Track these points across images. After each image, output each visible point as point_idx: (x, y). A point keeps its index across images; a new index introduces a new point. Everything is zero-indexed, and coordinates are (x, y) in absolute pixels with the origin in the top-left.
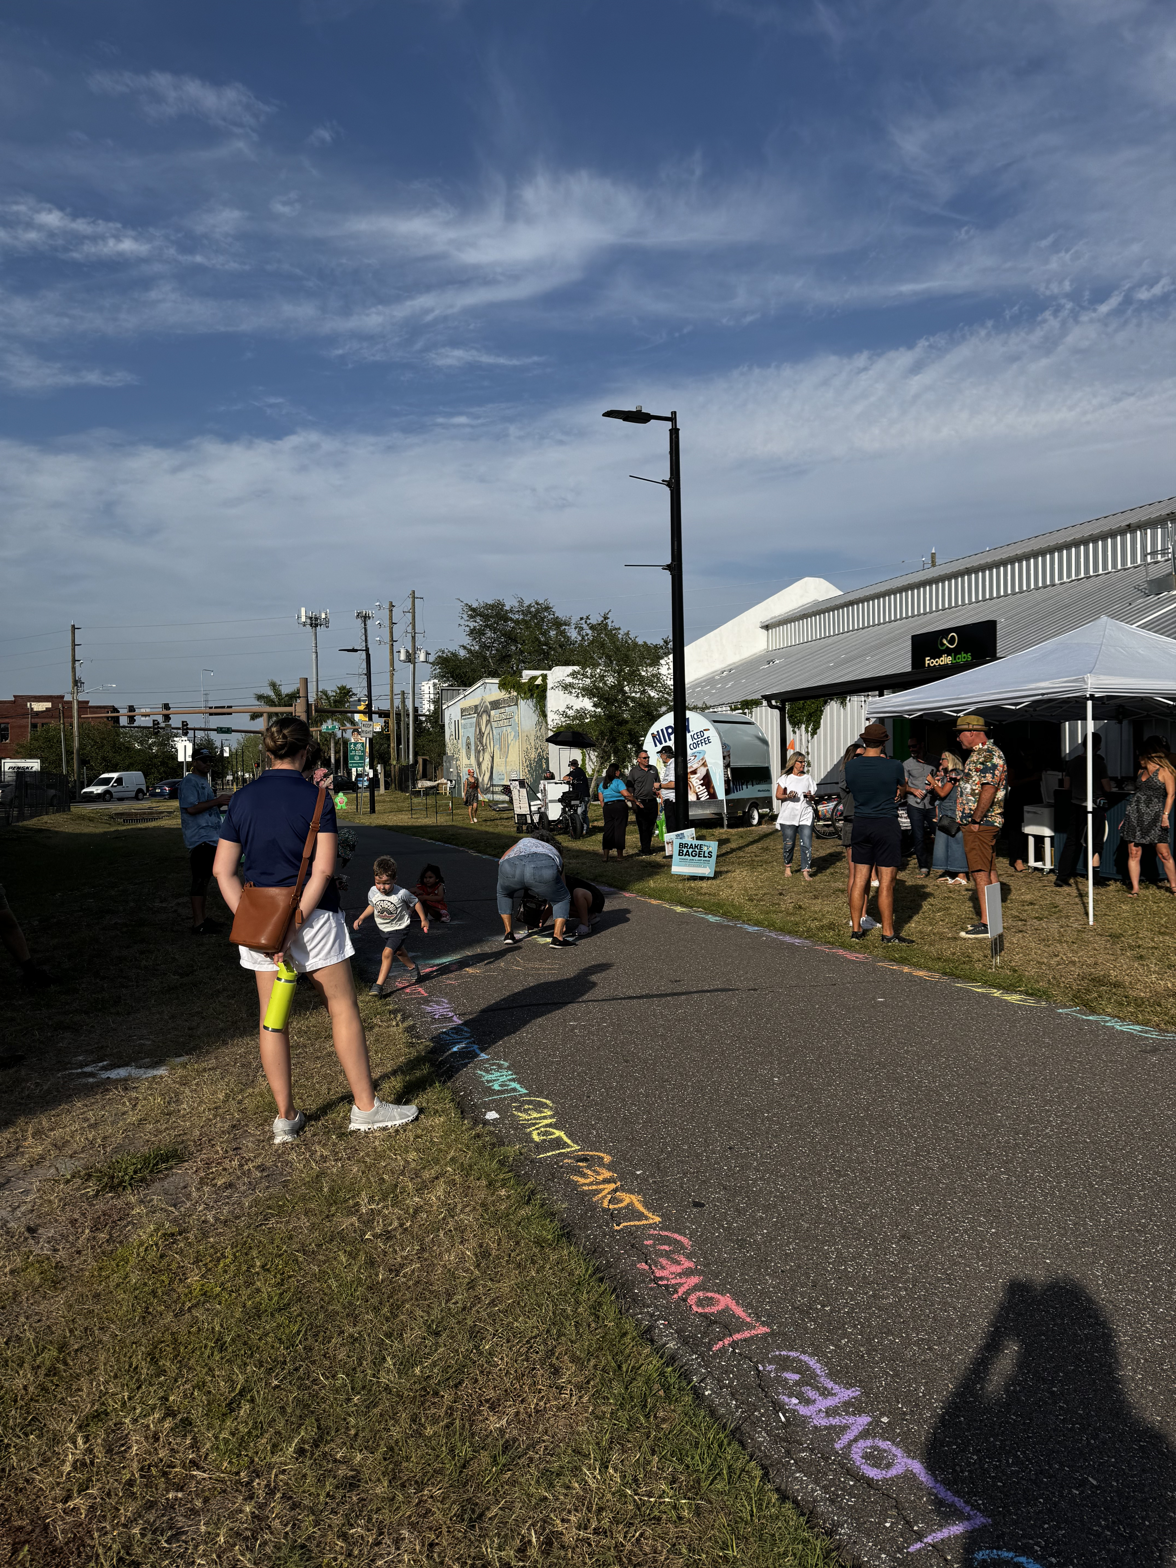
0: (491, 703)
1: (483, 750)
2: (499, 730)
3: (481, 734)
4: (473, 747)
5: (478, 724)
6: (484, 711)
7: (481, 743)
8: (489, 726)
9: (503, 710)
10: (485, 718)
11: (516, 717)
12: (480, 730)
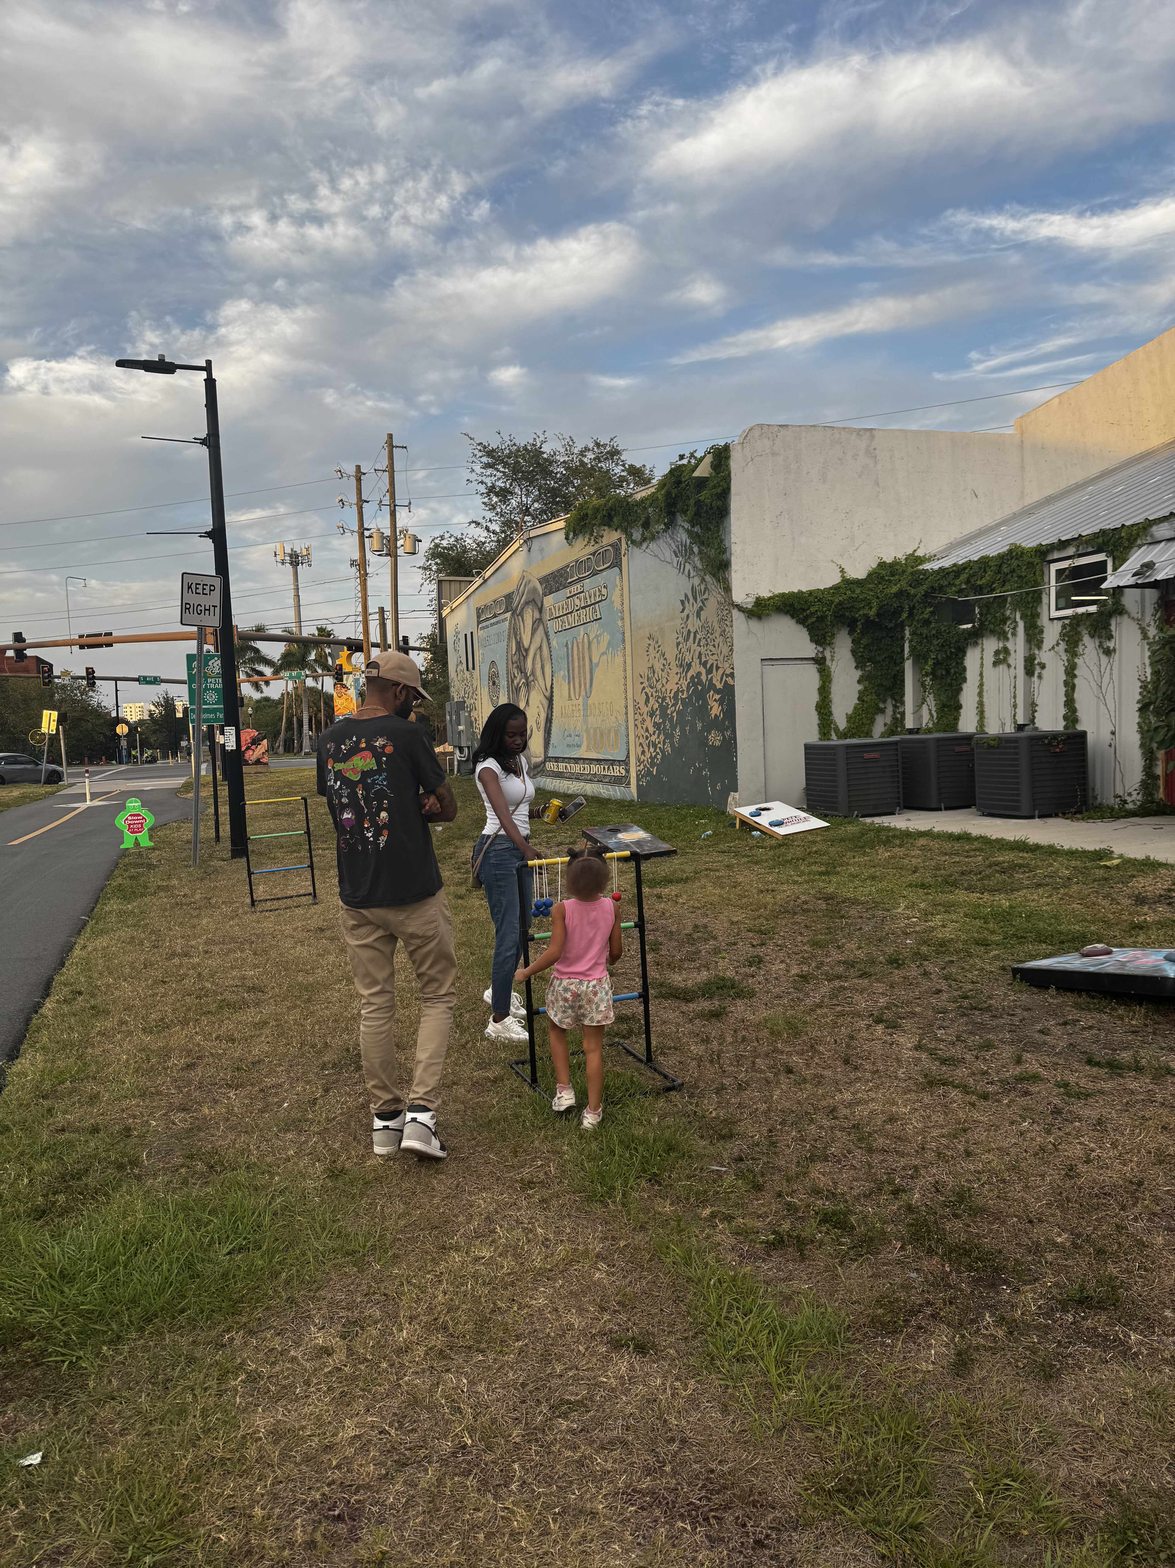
0: (543, 580)
1: (527, 684)
2: (567, 636)
3: (522, 651)
4: (503, 682)
5: (515, 632)
6: (527, 603)
7: (522, 670)
8: (540, 631)
9: (575, 589)
10: (529, 615)
11: (616, 597)
12: (519, 644)
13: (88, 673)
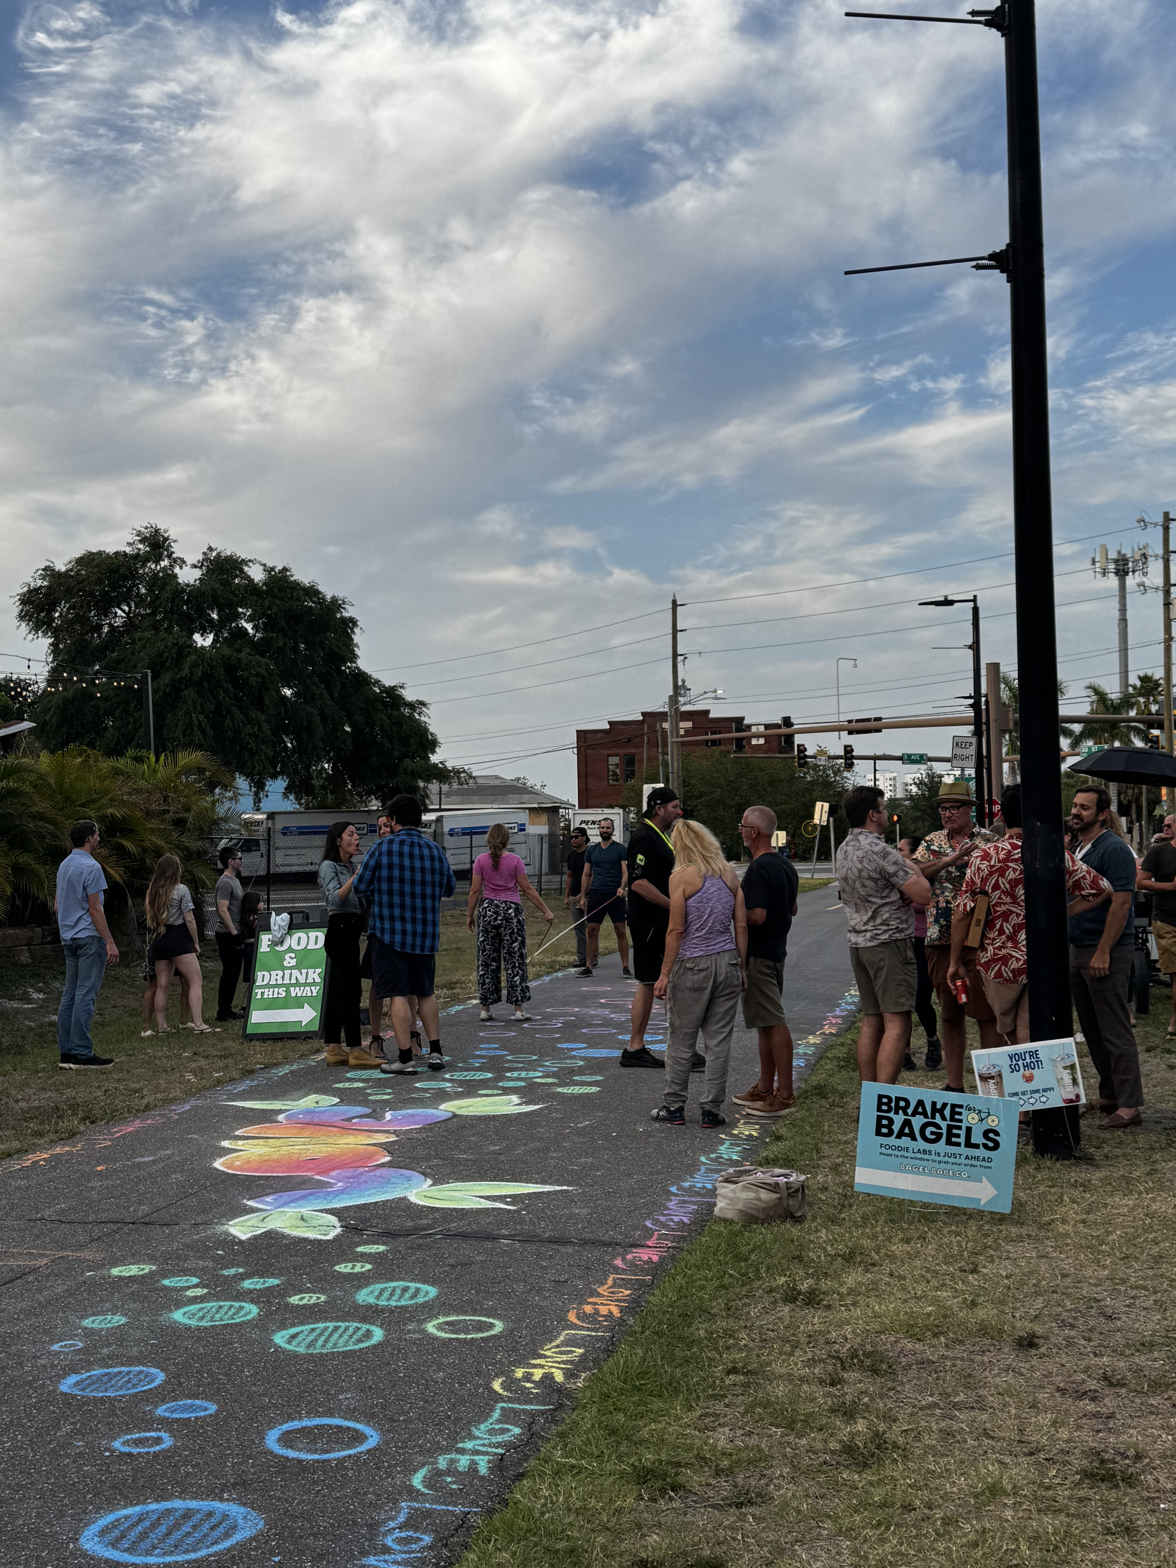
13: (846, 752)
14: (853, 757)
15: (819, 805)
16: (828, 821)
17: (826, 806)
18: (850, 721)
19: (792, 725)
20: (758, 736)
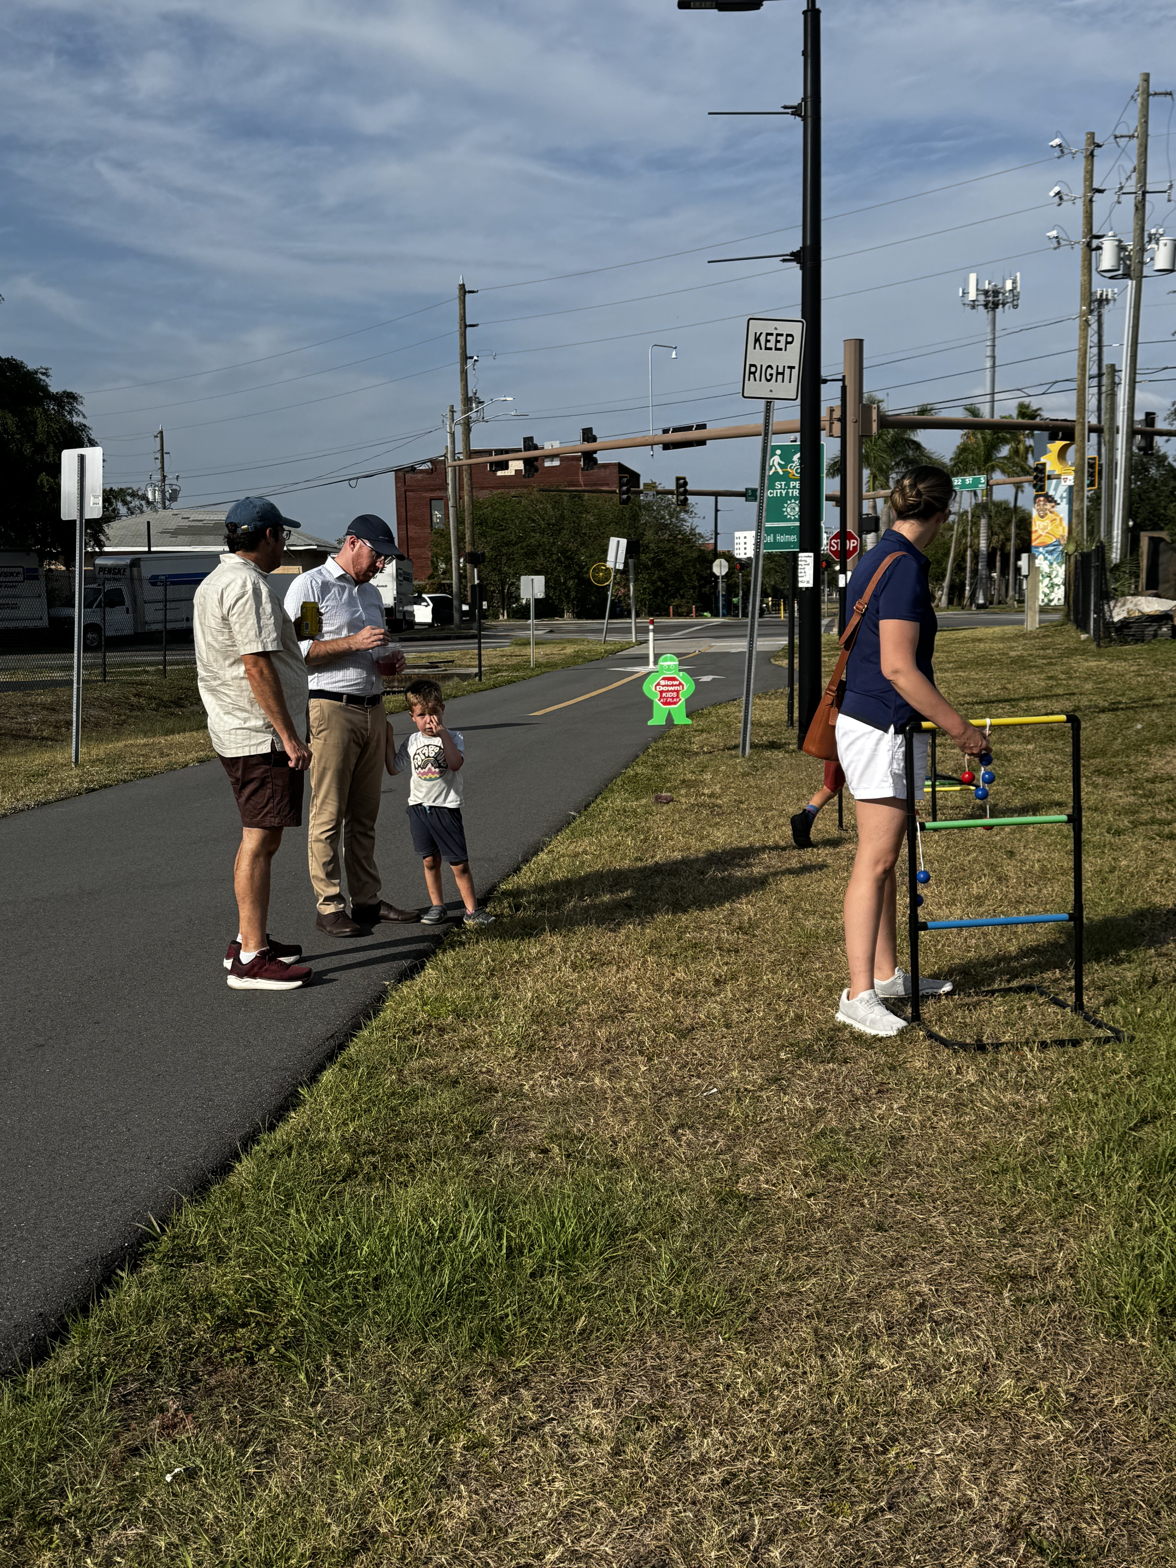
13: (678, 486)
14: (686, 492)
15: (613, 541)
16: (626, 564)
17: (624, 542)
18: (666, 431)
19: (594, 439)
20: (552, 457)
